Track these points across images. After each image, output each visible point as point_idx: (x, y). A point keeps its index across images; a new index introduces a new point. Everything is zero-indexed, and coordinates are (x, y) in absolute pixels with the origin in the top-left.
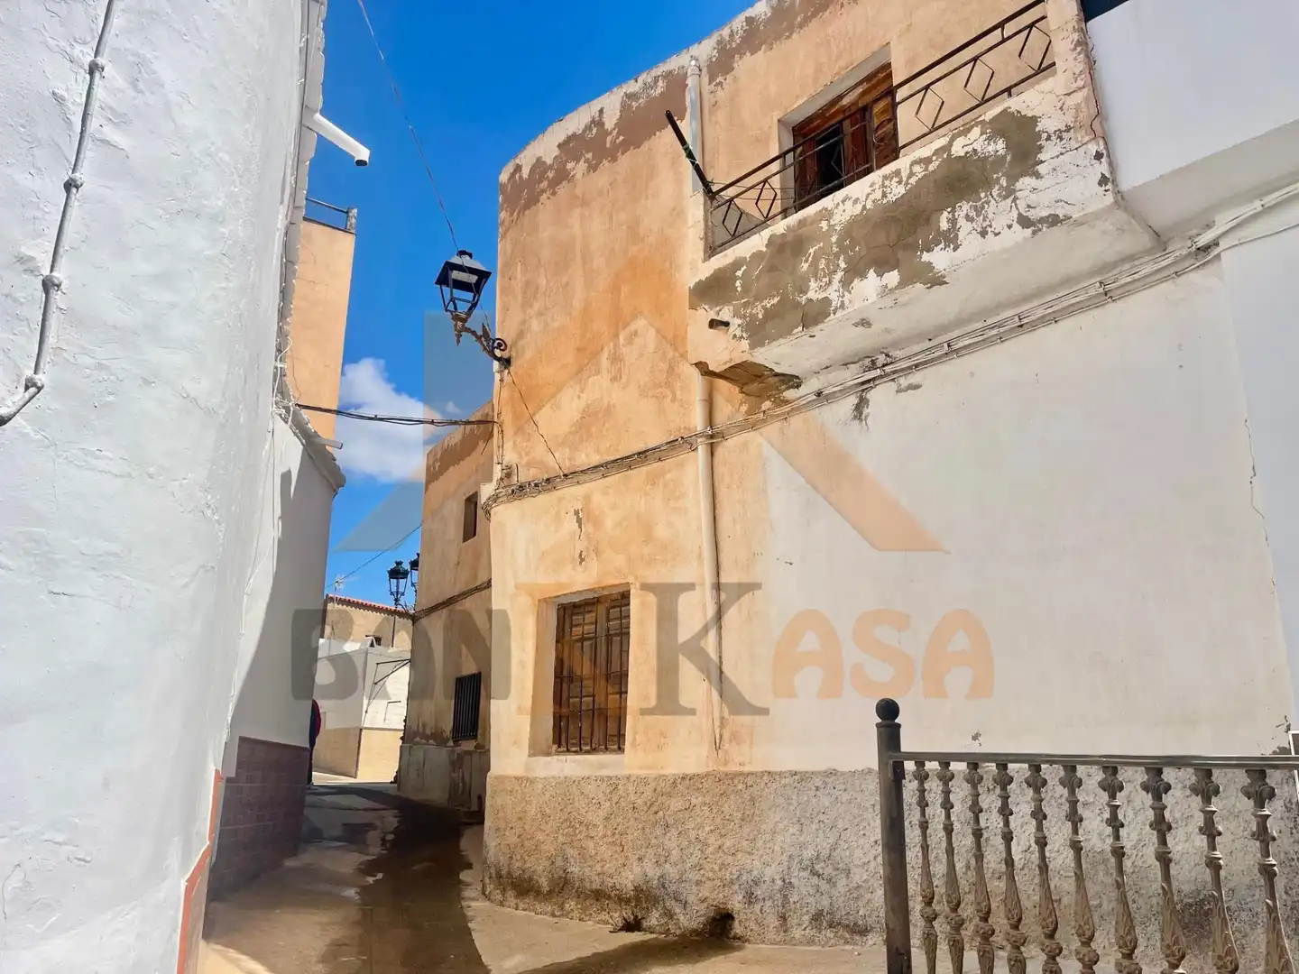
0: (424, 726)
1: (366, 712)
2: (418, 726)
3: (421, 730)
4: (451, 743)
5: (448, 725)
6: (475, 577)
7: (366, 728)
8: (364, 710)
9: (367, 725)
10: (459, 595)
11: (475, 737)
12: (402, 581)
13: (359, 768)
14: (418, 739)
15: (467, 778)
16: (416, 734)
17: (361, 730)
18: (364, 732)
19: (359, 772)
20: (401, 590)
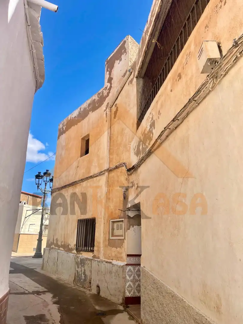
0: (57, 240)
1: (22, 228)
2: (53, 240)
3: (55, 242)
4: (75, 251)
5: (73, 241)
6: (89, 172)
7: (21, 234)
8: (21, 227)
9: (22, 233)
10: (79, 181)
11: (92, 251)
12: (41, 180)
13: (18, 249)
14: (53, 246)
15: (88, 273)
16: (52, 243)
17: (19, 235)
18: (20, 235)
19: (18, 250)
20: (40, 183)
